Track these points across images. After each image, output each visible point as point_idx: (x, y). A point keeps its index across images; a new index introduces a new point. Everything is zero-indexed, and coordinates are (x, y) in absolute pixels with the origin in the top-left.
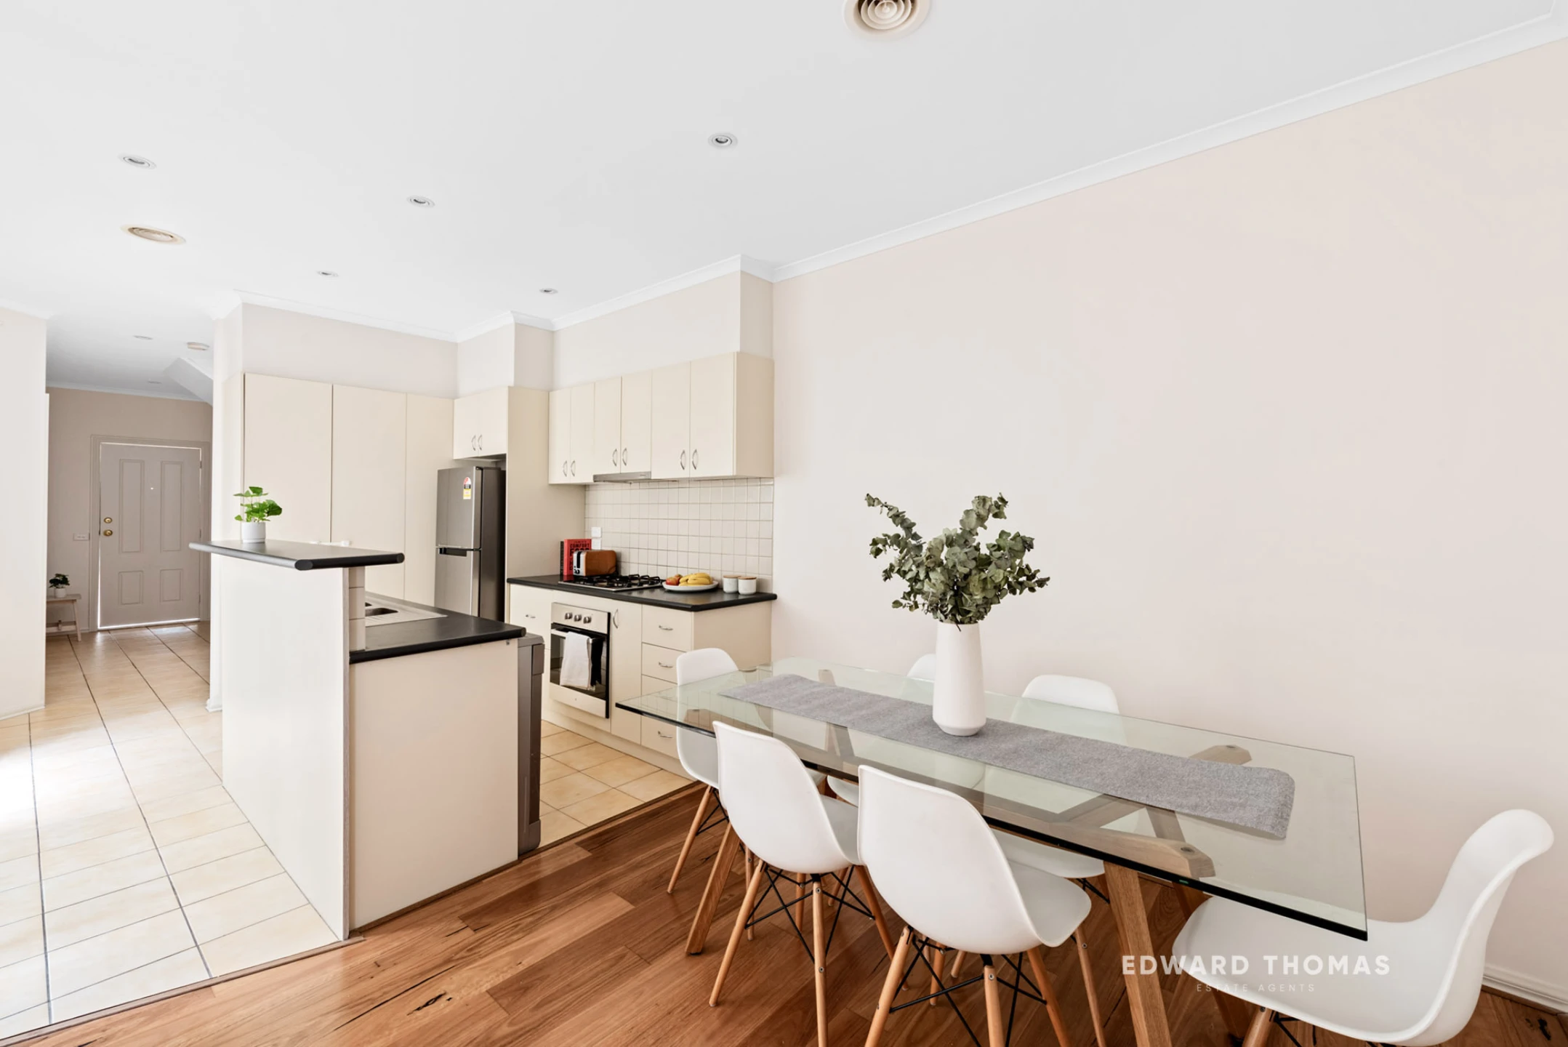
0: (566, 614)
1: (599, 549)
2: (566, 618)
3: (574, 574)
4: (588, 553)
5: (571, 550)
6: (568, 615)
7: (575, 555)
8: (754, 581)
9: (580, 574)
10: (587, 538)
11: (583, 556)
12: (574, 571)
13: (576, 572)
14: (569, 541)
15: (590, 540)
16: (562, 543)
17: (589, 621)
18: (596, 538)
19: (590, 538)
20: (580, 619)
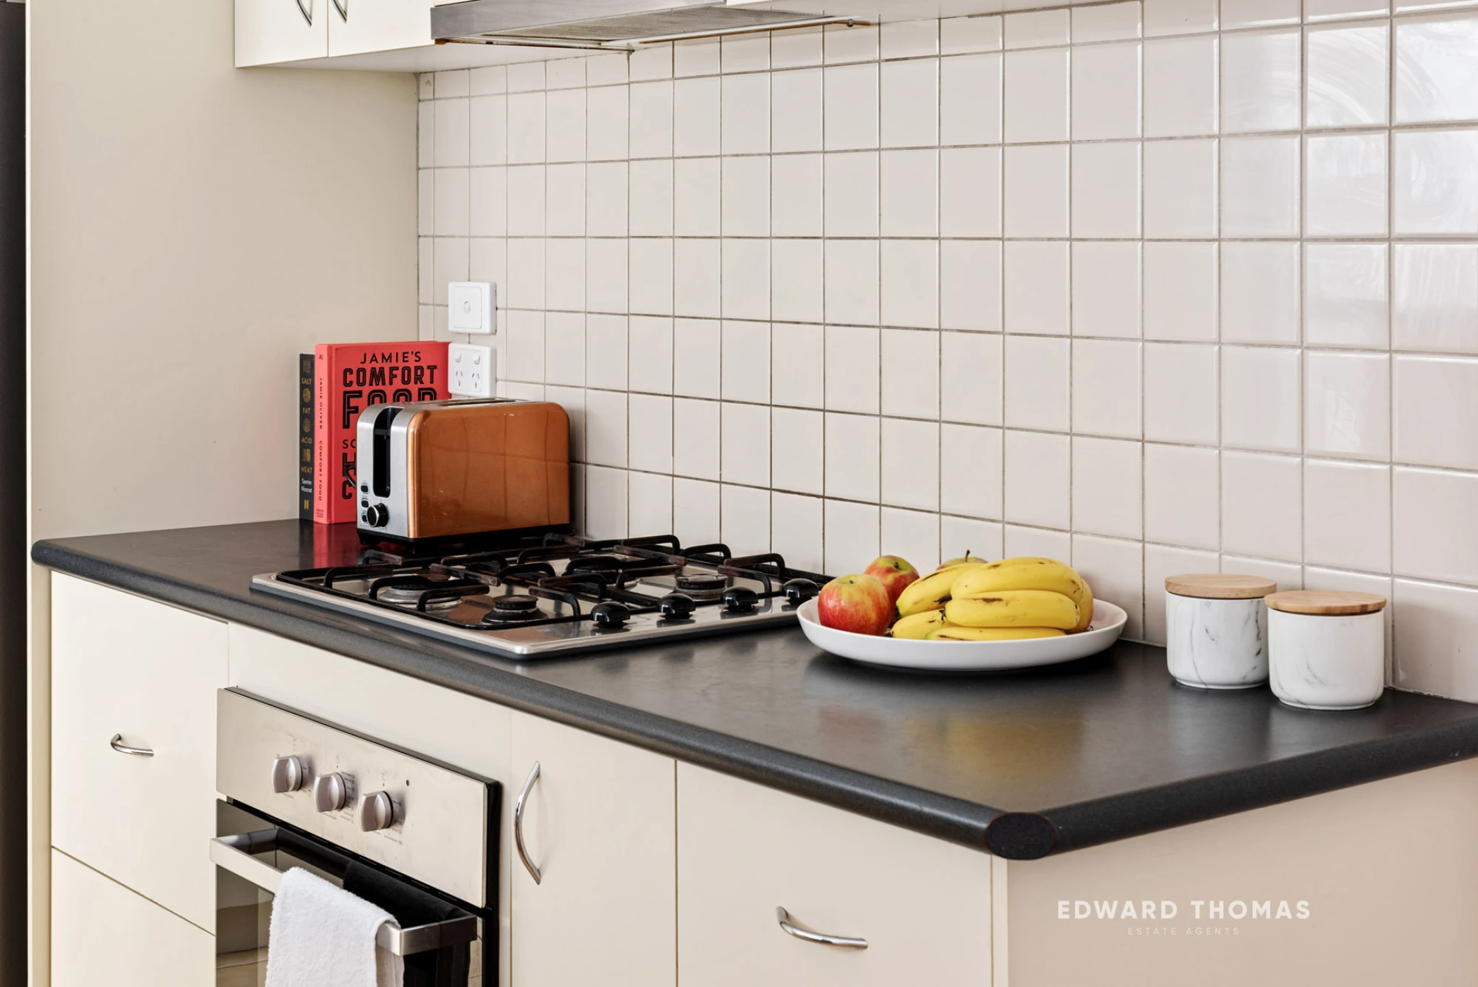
0: (283, 764)
1: (485, 393)
2: (282, 784)
3: (363, 525)
4: (427, 415)
5: (348, 396)
6: (293, 771)
7: (365, 427)
8: (1373, 625)
9: (390, 529)
10: (427, 335)
11: (402, 433)
12: (361, 510)
13: (370, 517)
14: (336, 352)
15: (442, 349)
16: (307, 363)
17: (395, 818)
18: (469, 337)
19: (441, 339)
20: (346, 801)
